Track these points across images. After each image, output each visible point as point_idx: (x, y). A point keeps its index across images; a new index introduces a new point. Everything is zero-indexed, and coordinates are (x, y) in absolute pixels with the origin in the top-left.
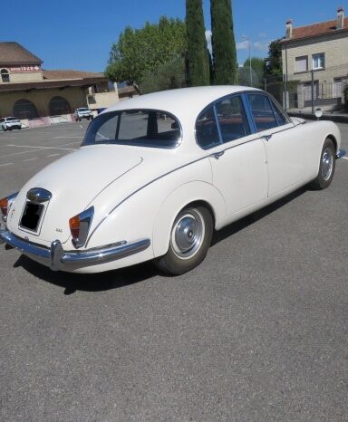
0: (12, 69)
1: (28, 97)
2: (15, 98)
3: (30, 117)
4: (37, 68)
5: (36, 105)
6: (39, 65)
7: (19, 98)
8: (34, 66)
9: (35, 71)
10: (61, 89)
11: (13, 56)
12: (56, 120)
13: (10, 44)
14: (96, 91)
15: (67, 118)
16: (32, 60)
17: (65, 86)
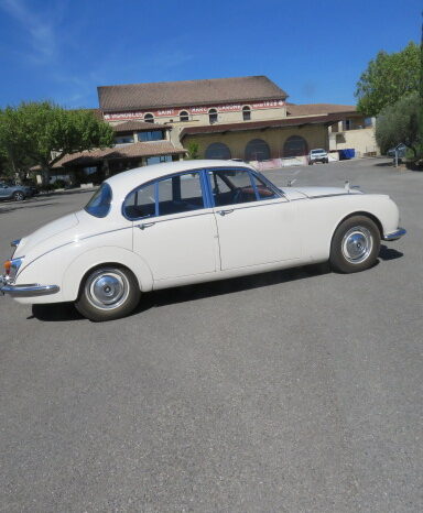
0: (255, 106)
1: (263, 137)
2: (249, 137)
3: (260, 159)
4: (281, 103)
5: (270, 145)
6: (283, 100)
7: (254, 138)
8: (278, 101)
9: (278, 107)
10: (300, 126)
11: (258, 91)
12: (288, 163)
13: (258, 77)
14: (348, 127)
15: (301, 161)
16: (278, 94)
17: (305, 124)
